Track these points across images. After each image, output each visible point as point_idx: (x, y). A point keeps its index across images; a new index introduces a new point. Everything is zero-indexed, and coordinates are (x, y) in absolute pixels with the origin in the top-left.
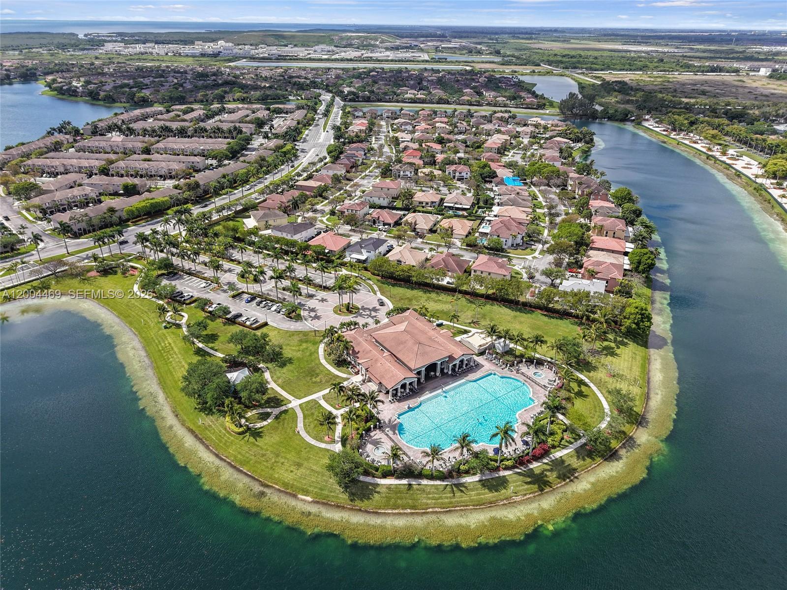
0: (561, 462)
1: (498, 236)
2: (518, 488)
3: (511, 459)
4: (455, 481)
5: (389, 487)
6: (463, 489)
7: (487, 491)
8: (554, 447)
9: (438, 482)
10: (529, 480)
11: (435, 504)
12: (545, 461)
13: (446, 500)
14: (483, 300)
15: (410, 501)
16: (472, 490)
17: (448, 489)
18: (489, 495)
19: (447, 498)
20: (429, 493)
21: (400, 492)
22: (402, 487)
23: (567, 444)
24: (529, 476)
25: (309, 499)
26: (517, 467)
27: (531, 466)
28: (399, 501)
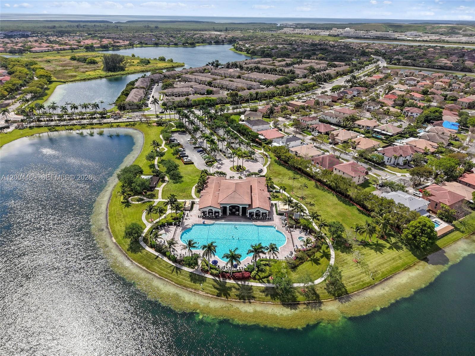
0: (250, 288)
1: (383, 154)
2: (207, 288)
3: (218, 270)
4: (179, 266)
5: (148, 253)
6: (178, 272)
7: (189, 279)
8: (254, 278)
9: (171, 263)
10: (218, 286)
11: (159, 271)
12: (240, 283)
13: (165, 273)
14: (326, 188)
15: (149, 264)
16: (182, 275)
17: (172, 268)
18: (188, 282)
19: (167, 272)
20: (161, 265)
21: (150, 258)
22: (153, 255)
23: (266, 282)
24: (220, 285)
25: (114, 241)
26: (219, 277)
27: (228, 281)
28: (145, 262)
